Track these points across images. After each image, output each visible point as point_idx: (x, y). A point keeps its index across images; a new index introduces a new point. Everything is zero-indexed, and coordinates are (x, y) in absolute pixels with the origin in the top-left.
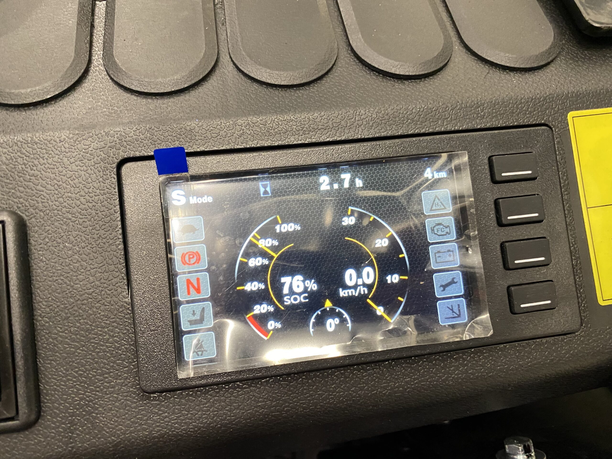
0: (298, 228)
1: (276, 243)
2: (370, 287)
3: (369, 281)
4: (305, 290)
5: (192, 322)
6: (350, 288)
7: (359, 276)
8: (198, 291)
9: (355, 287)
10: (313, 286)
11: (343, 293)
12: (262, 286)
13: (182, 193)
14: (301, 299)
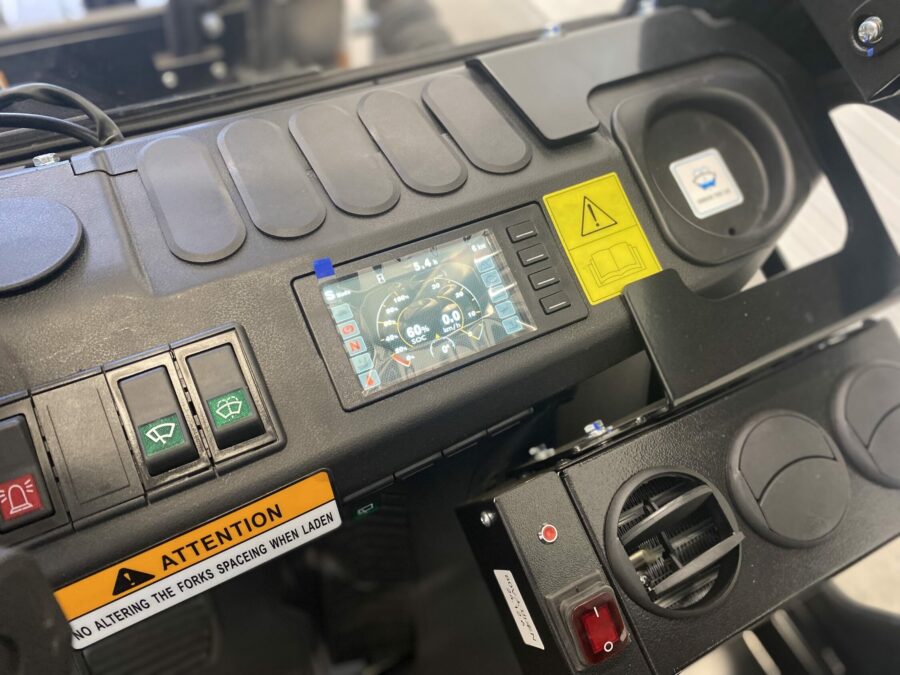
0: (407, 297)
1: (397, 309)
2: (460, 322)
3: (458, 319)
4: (423, 333)
5: (360, 368)
6: (448, 326)
7: (451, 317)
8: (358, 347)
9: (451, 325)
10: (427, 329)
11: (446, 330)
12: (396, 337)
13: (331, 291)
14: (422, 339)
